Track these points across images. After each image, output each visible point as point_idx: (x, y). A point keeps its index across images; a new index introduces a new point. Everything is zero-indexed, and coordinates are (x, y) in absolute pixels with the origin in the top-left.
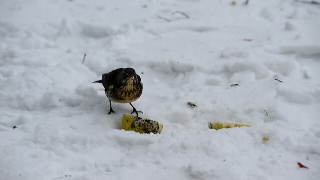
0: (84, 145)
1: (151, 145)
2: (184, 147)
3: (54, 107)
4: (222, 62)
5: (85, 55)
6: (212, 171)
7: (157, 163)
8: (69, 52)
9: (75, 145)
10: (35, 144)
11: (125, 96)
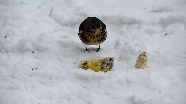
0: (51, 79)
1: (103, 80)
2: (128, 82)
3: (28, 50)
4: (158, 16)
5: (52, 10)
6: (150, 100)
7: (108, 94)
8: (39, 8)
9: (44, 80)
10: (13, 79)
11: (91, 38)
